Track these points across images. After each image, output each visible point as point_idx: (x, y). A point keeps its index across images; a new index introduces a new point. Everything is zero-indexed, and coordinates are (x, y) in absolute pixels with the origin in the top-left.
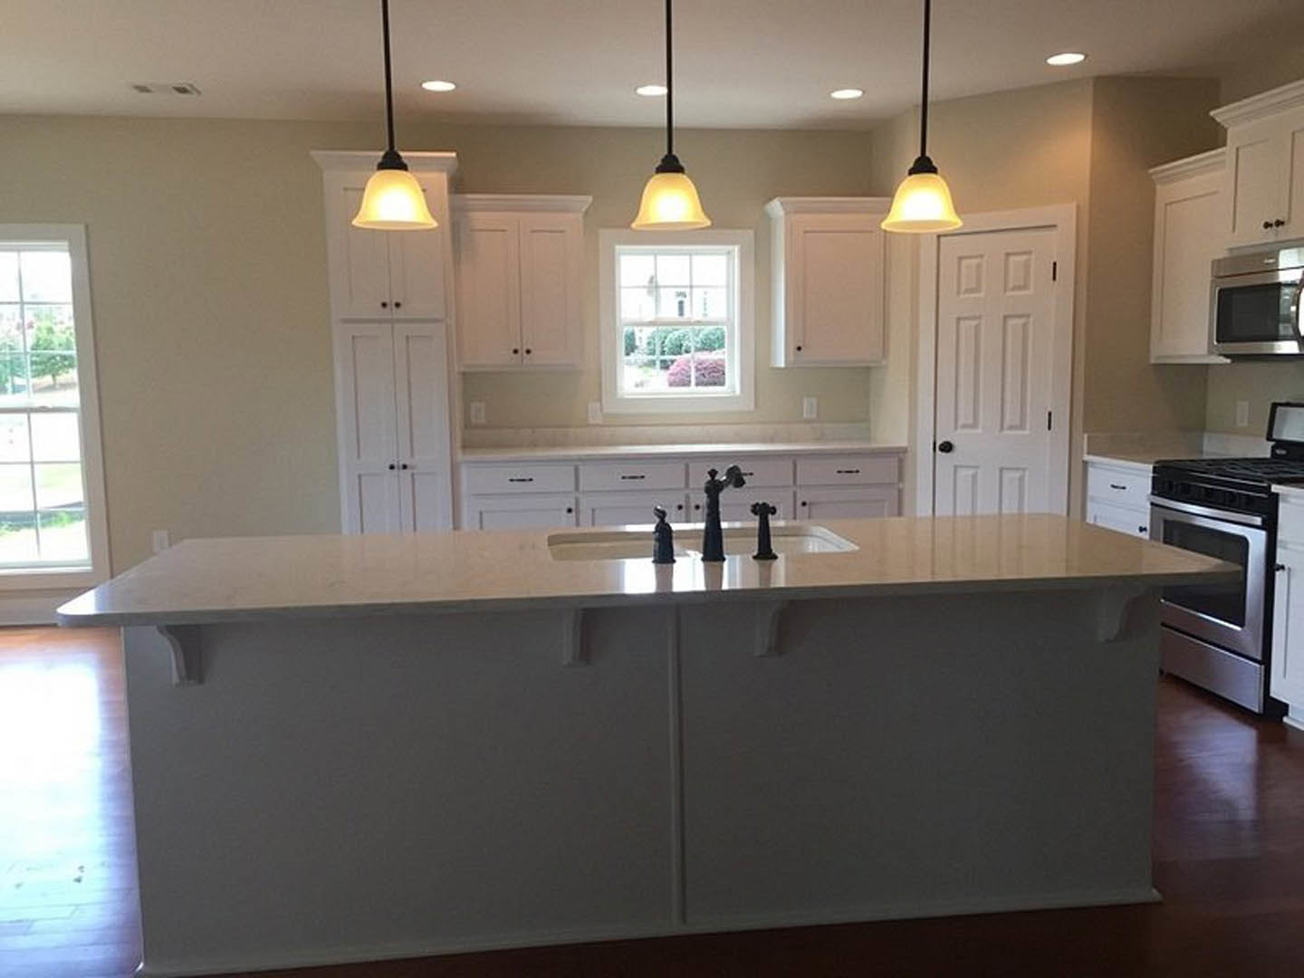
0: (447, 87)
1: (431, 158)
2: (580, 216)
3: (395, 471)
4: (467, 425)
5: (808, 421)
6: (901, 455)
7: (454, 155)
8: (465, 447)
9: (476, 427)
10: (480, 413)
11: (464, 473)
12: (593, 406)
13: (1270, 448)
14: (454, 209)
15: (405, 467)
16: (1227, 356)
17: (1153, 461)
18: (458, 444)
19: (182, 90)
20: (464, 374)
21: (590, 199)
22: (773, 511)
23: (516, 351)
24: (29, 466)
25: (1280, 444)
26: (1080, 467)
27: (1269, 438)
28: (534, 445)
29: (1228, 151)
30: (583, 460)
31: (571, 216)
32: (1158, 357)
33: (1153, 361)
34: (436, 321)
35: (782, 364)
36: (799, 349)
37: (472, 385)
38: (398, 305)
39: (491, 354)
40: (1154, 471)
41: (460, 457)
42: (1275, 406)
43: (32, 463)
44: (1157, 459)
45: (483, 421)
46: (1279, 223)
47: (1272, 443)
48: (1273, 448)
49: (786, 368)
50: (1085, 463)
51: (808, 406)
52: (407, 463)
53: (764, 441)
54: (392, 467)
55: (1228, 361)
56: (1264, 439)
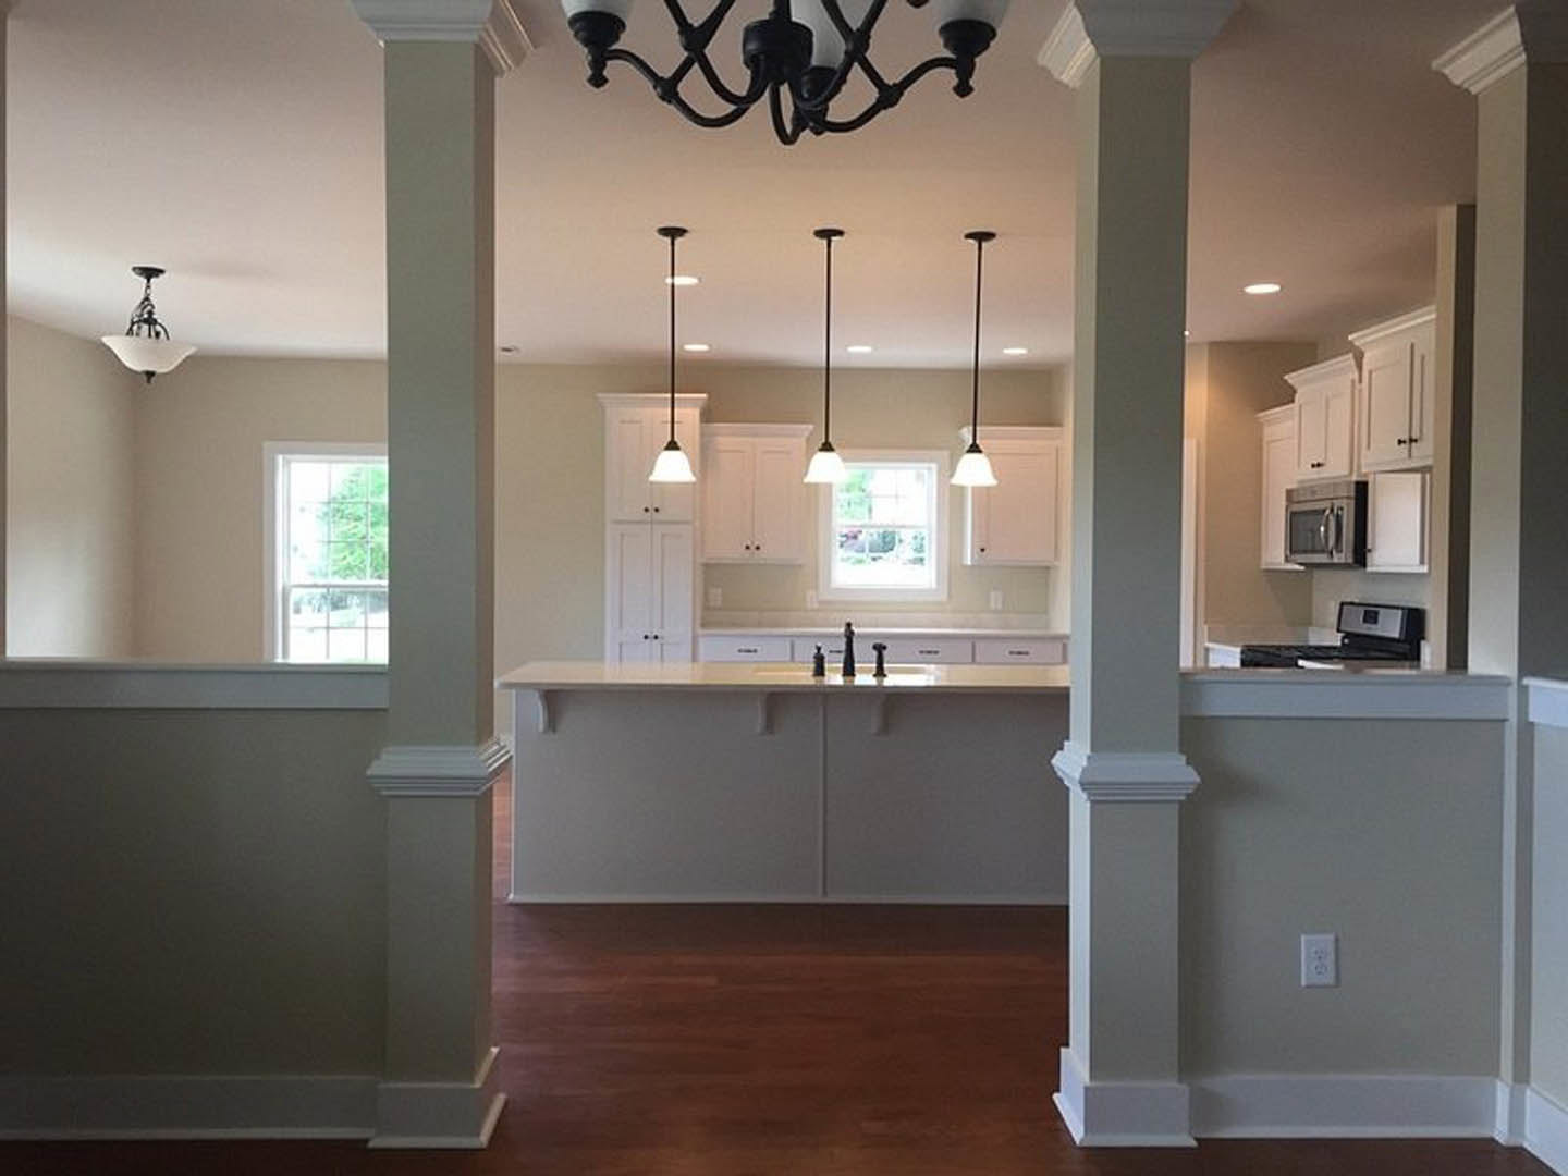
0: (704, 348)
1: (685, 399)
2: (803, 440)
3: (648, 641)
4: (706, 608)
5: (996, 611)
6: (1064, 641)
7: (704, 396)
8: (703, 625)
9: (715, 609)
10: (716, 594)
11: (702, 643)
12: (810, 593)
13: (1339, 638)
14: (702, 435)
15: (656, 637)
16: (1301, 564)
17: (1242, 644)
18: (698, 622)
19: (508, 350)
20: (707, 566)
21: (811, 427)
22: (885, 648)
23: (748, 547)
24: (363, 632)
25: (1348, 635)
26: (1203, 652)
27: (1338, 631)
28: (760, 625)
29: (1295, 406)
30: (800, 636)
31: (794, 440)
32: (1267, 564)
33: (1264, 567)
34: (686, 523)
35: (969, 563)
36: (983, 550)
37: (712, 573)
38: (657, 510)
39: (728, 550)
40: (1242, 653)
41: (700, 631)
42: (1342, 604)
43: (366, 628)
44: (1247, 643)
45: (719, 603)
46: (1319, 465)
47: (1340, 635)
48: (1343, 638)
49: (973, 566)
50: (1207, 650)
51: (995, 601)
52: (658, 634)
53: (955, 627)
54: (646, 637)
55: (1302, 568)
56: (1335, 631)
